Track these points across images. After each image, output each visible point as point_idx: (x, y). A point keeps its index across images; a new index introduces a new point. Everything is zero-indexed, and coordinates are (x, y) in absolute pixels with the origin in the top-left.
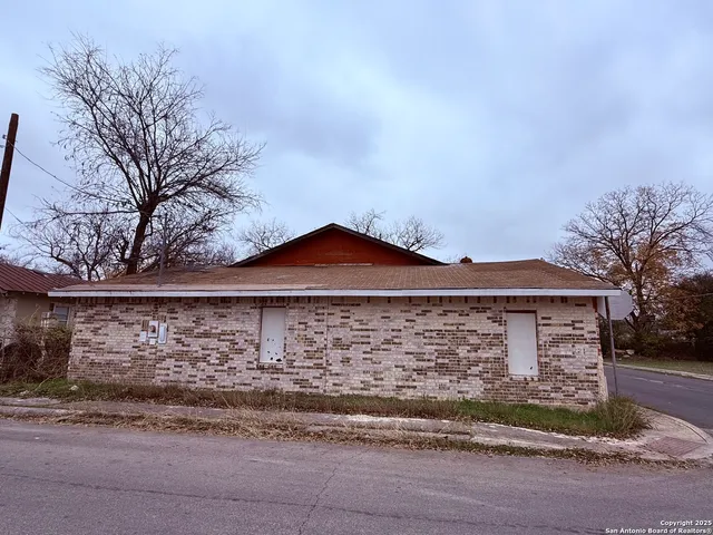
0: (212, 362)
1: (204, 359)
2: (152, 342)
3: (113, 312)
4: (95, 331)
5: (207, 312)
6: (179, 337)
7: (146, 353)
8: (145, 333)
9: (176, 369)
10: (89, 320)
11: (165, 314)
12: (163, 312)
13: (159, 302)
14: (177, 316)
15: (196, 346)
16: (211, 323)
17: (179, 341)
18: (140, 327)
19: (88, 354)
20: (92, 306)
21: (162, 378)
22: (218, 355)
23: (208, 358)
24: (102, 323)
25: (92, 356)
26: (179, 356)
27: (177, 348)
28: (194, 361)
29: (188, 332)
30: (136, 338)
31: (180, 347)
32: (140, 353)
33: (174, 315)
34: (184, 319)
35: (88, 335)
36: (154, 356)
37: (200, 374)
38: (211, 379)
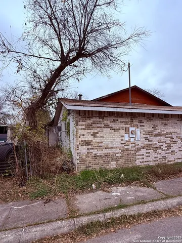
0: (164, 149)
1: (160, 147)
2: (132, 140)
3: (105, 122)
4: (94, 135)
5: (158, 122)
6: (146, 136)
7: (130, 147)
8: (127, 135)
9: (147, 155)
10: (89, 127)
11: (137, 123)
12: (136, 122)
13: (132, 116)
14: (144, 124)
15: (155, 141)
16: (161, 129)
17: (146, 139)
18: (124, 131)
19: (92, 151)
20: (89, 118)
21: (141, 160)
22: (166, 145)
23: (162, 147)
24: (98, 129)
25: (95, 151)
26: (147, 147)
27: (146, 143)
28: (155, 149)
29: (150, 133)
30: (123, 138)
31: (147, 142)
32: (126, 147)
33: (142, 124)
34: (148, 126)
35: (90, 138)
36: (134, 148)
37: (159, 156)
38: (164, 157)
